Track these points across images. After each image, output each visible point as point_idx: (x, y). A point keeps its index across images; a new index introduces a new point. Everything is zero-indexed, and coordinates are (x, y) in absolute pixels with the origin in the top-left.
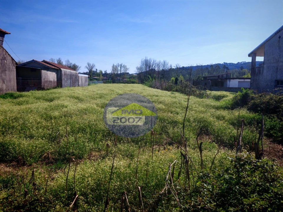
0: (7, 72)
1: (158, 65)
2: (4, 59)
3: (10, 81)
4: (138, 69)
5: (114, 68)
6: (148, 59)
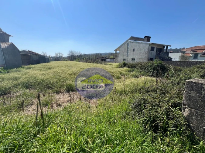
1: (77, 53)
2: (14, 49)
4: (68, 55)
5: (56, 54)
6: (72, 50)
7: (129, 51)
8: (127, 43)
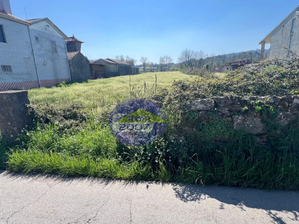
0: (84, 68)
1: (196, 55)
3: (86, 73)
4: (179, 59)
5: (162, 60)
6: (188, 50)
8: (291, 21)
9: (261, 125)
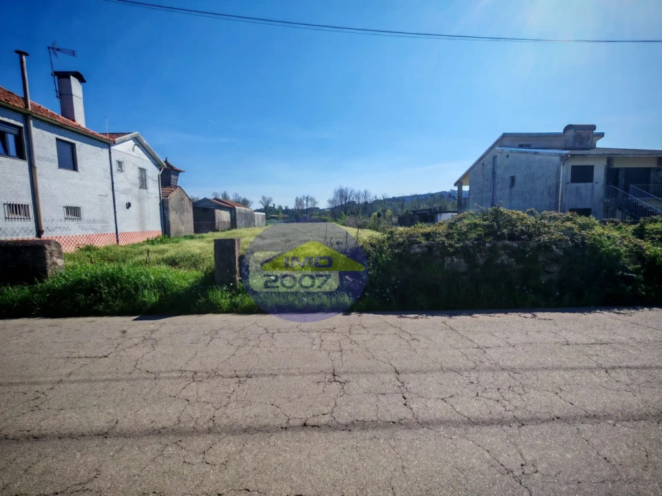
0: (185, 213)
1: (357, 196)
2: (182, 199)
3: (188, 223)
4: (330, 202)
5: (299, 202)
6: (344, 188)
7: (499, 187)
8: (492, 158)
9: (465, 264)
